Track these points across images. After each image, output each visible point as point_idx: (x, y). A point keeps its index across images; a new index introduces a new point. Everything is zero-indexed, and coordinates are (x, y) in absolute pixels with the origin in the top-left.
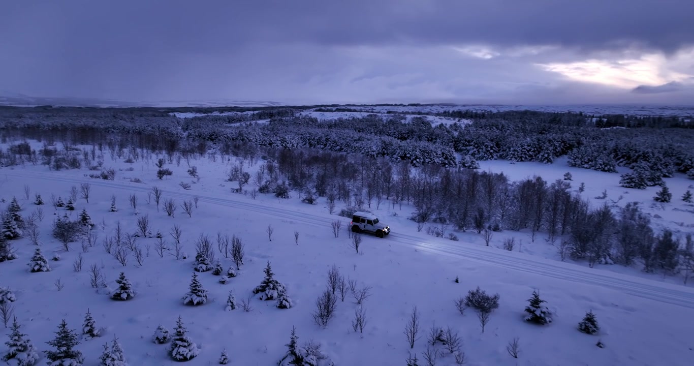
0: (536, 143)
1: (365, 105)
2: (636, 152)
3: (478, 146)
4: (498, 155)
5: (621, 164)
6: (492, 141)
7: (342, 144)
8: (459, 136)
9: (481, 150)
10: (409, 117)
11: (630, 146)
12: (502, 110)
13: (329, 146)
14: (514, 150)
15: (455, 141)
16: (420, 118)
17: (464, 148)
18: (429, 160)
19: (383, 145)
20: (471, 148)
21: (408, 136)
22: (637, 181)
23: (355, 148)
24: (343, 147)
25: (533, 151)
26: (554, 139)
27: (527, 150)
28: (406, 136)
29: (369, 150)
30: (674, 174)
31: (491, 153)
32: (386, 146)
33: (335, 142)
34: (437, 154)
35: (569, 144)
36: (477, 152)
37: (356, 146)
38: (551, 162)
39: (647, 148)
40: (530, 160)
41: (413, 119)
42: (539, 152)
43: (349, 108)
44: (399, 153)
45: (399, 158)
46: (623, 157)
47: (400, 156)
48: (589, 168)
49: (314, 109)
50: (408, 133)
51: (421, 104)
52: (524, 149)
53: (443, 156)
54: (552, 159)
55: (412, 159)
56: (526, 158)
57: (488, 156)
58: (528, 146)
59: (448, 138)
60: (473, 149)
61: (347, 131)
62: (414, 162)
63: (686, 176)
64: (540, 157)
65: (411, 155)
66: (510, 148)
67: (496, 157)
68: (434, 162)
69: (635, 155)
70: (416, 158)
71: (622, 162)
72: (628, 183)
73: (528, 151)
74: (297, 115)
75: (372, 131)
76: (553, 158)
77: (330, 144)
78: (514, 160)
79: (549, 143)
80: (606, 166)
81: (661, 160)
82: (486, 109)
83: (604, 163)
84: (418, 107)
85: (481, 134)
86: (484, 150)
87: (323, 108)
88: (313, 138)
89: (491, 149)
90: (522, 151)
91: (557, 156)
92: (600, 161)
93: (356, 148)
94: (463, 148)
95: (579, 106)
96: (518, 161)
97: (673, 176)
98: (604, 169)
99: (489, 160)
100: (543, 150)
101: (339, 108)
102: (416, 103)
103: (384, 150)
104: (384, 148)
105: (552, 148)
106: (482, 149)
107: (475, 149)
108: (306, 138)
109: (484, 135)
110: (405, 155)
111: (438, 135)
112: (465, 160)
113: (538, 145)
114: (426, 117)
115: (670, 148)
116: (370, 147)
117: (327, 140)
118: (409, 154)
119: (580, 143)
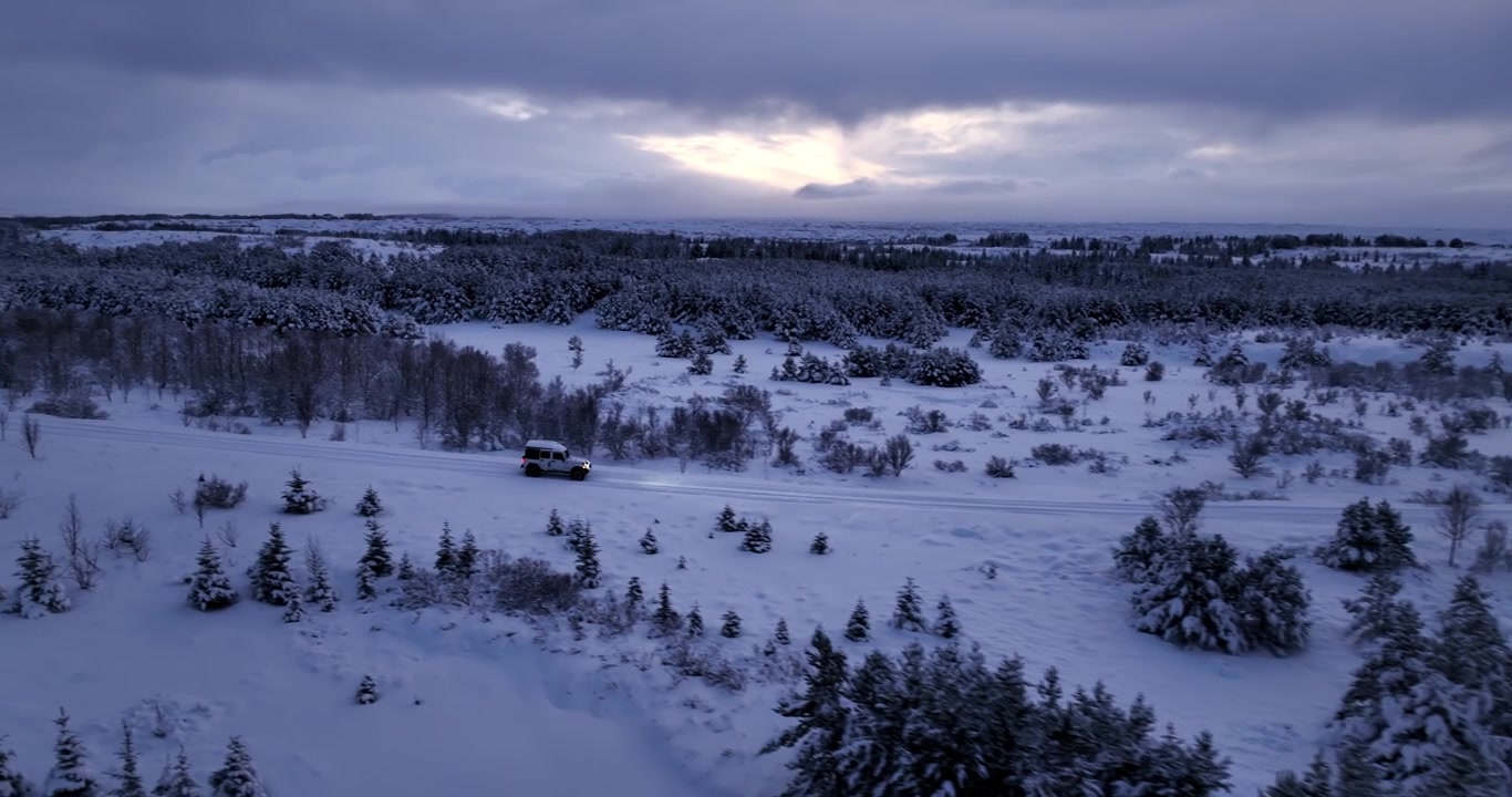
0: (541, 288)
1: (236, 217)
2: (704, 299)
3: (430, 295)
4: (471, 312)
5: (682, 321)
6: (458, 285)
7: (128, 299)
8: (394, 278)
9: (436, 304)
10: (311, 242)
11: (696, 289)
12: (545, 229)
13: (95, 306)
14: (500, 303)
15: (388, 289)
16: (335, 244)
17: (406, 301)
18: (316, 324)
19: (220, 297)
20: (421, 304)
21: (290, 280)
22: (680, 345)
23: (150, 305)
24: (130, 307)
25: (534, 303)
26: (573, 281)
27: (523, 301)
28: (285, 281)
29: (185, 309)
30: (757, 332)
31: (457, 310)
32: (224, 299)
33: (110, 295)
34: (333, 313)
35: (600, 288)
36: (429, 308)
37: (151, 301)
38: (568, 322)
39: (720, 292)
40: (531, 320)
41: (320, 246)
42: (547, 304)
43: (189, 222)
44: (250, 313)
45: (250, 322)
46: (685, 308)
47: (252, 319)
48: (629, 330)
49: (94, 225)
50: (289, 273)
51: (376, 214)
52: (518, 299)
53: (346, 317)
54: (568, 316)
55: (279, 323)
56: (522, 316)
57: (452, 314)
58: (526, 293)
59: (372, 282)
60: (422, 302)
61: (146, 271)
62: (284, 329)
63: (771, 335)
64: (548, 313)
65: (276, 317)
66: (491, 299)
67: (467, 317)
68: (327, 329)
69: (701, 305)
70: (288, 321)
71: (683, 317)
72: (667, 349)
73: (526, 304)
74: (31, 237)
75: (209, 269)
76: (571, 314)
77: (98, 302)
78: (501, 323)
79: (564, 287)
80: (654, 325)
81: (736, 311)
82: (513, 226)
83: (651, 320)
84: (364, 222)
85: (439, 273)
86: (443, 303)
87: (119, 223)
88: (53, 288)
89: (457, 301)
90: (513, 303)
91: (580, 311)
92: (644, 317)
93: (154, 306)
94: (402, 300)
95: (696, 222)
96: (507, 323)
97: (754, 337)
98: (651, 329)
99: (454, 322)
100: (552, 300)
101: (162, 222)
102: (363, 213)
103: (221, 308)
104: (221, 304)
105: (569, 296)
106: (439, 301)
107: (426, 303)
108: (36, 288)
109: (444, 275)
110: (265, 315)
111: (352, 276)
112: (395, 323)
113: (545, 291)
114: (349, 241)
115: (755, 291)
116: (187, 303)
117: (91, 291)
118: (272, 313)
119: (617, 286)
